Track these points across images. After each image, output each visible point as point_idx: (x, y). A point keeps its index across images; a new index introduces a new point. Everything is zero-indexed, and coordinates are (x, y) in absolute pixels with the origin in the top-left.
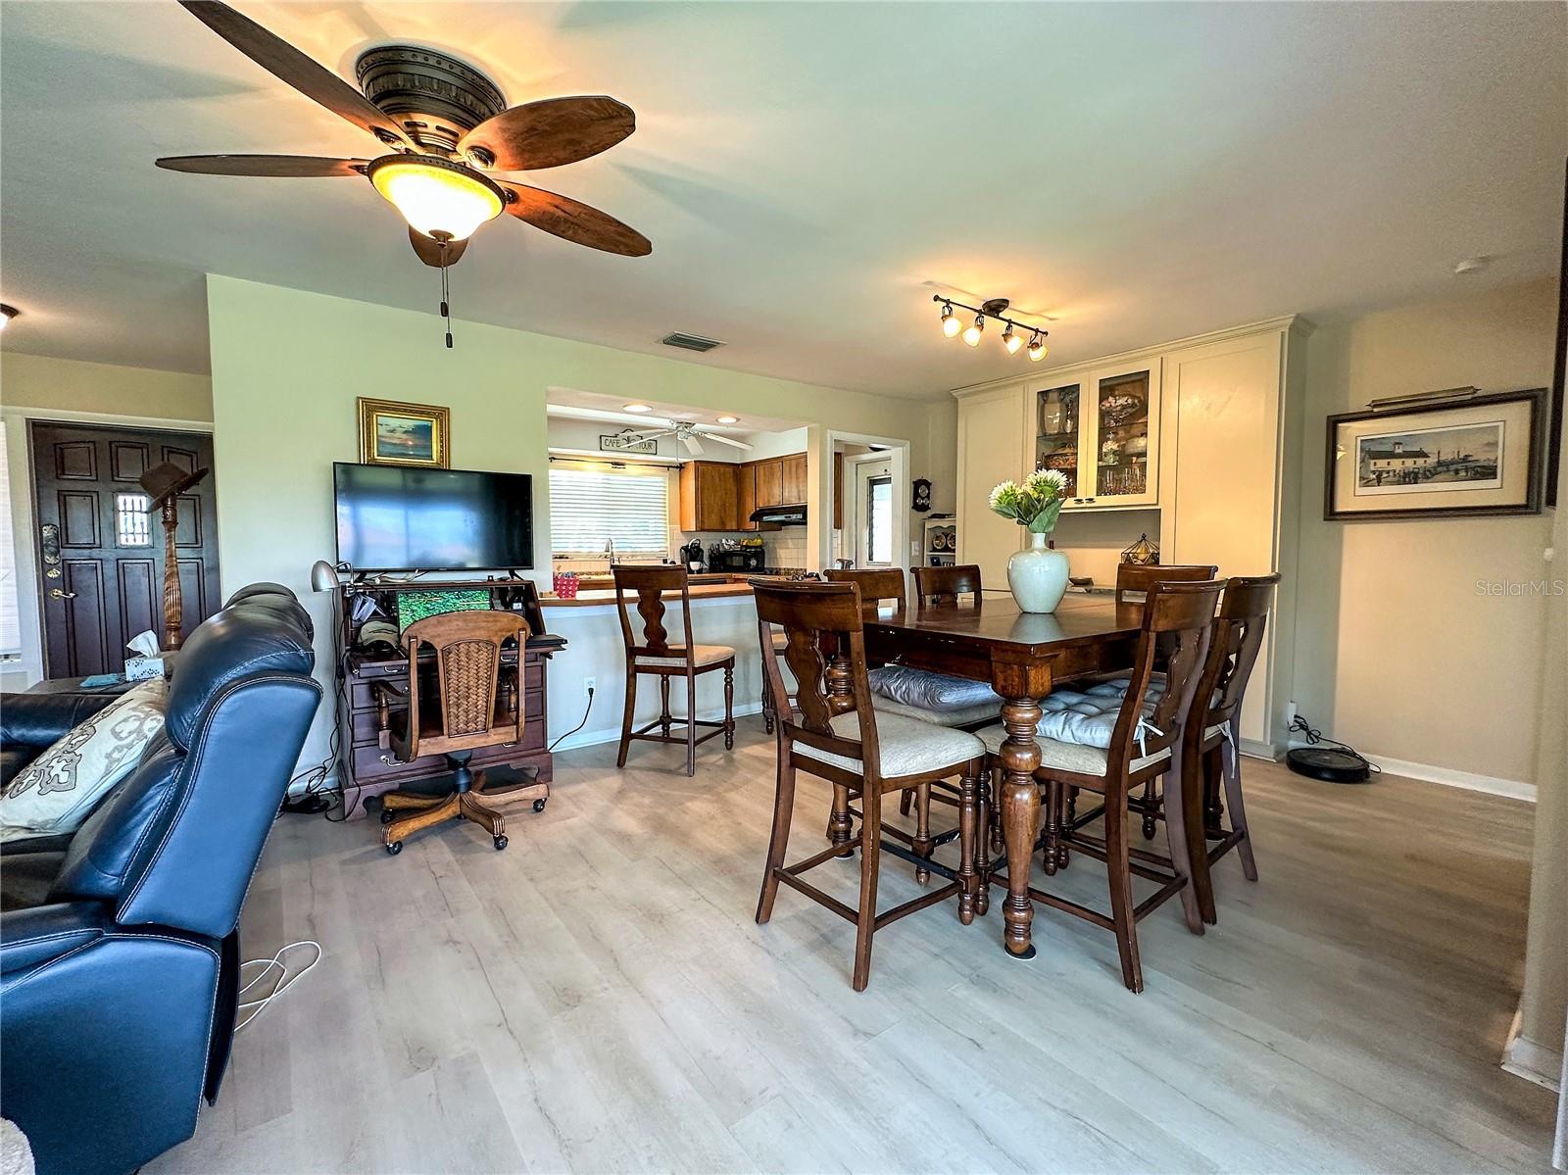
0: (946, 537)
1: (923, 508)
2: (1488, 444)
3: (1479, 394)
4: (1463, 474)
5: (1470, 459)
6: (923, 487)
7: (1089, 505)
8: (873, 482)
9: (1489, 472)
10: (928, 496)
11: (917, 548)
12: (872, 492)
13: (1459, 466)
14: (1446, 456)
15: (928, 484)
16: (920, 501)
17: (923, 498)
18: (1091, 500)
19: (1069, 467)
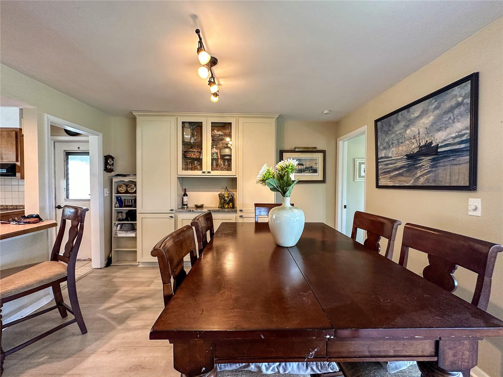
0: (127, 186)
1: (111, 171)
2: (316, 163)
3: (317, 149)
4: (311, 171)
5: (312, 167)
6: (110, 159)
7: (208, 174)
8: (68, 154)
9: (315, 171)
10: (113, 164)
11: (108, 192)
12: (67, 159)
13: (310, 169)
14: (308, 166)
15: (112, 158)
16: (109, 167)
17: (110, 166)
18: (209, 172)
19: (195, 157)
